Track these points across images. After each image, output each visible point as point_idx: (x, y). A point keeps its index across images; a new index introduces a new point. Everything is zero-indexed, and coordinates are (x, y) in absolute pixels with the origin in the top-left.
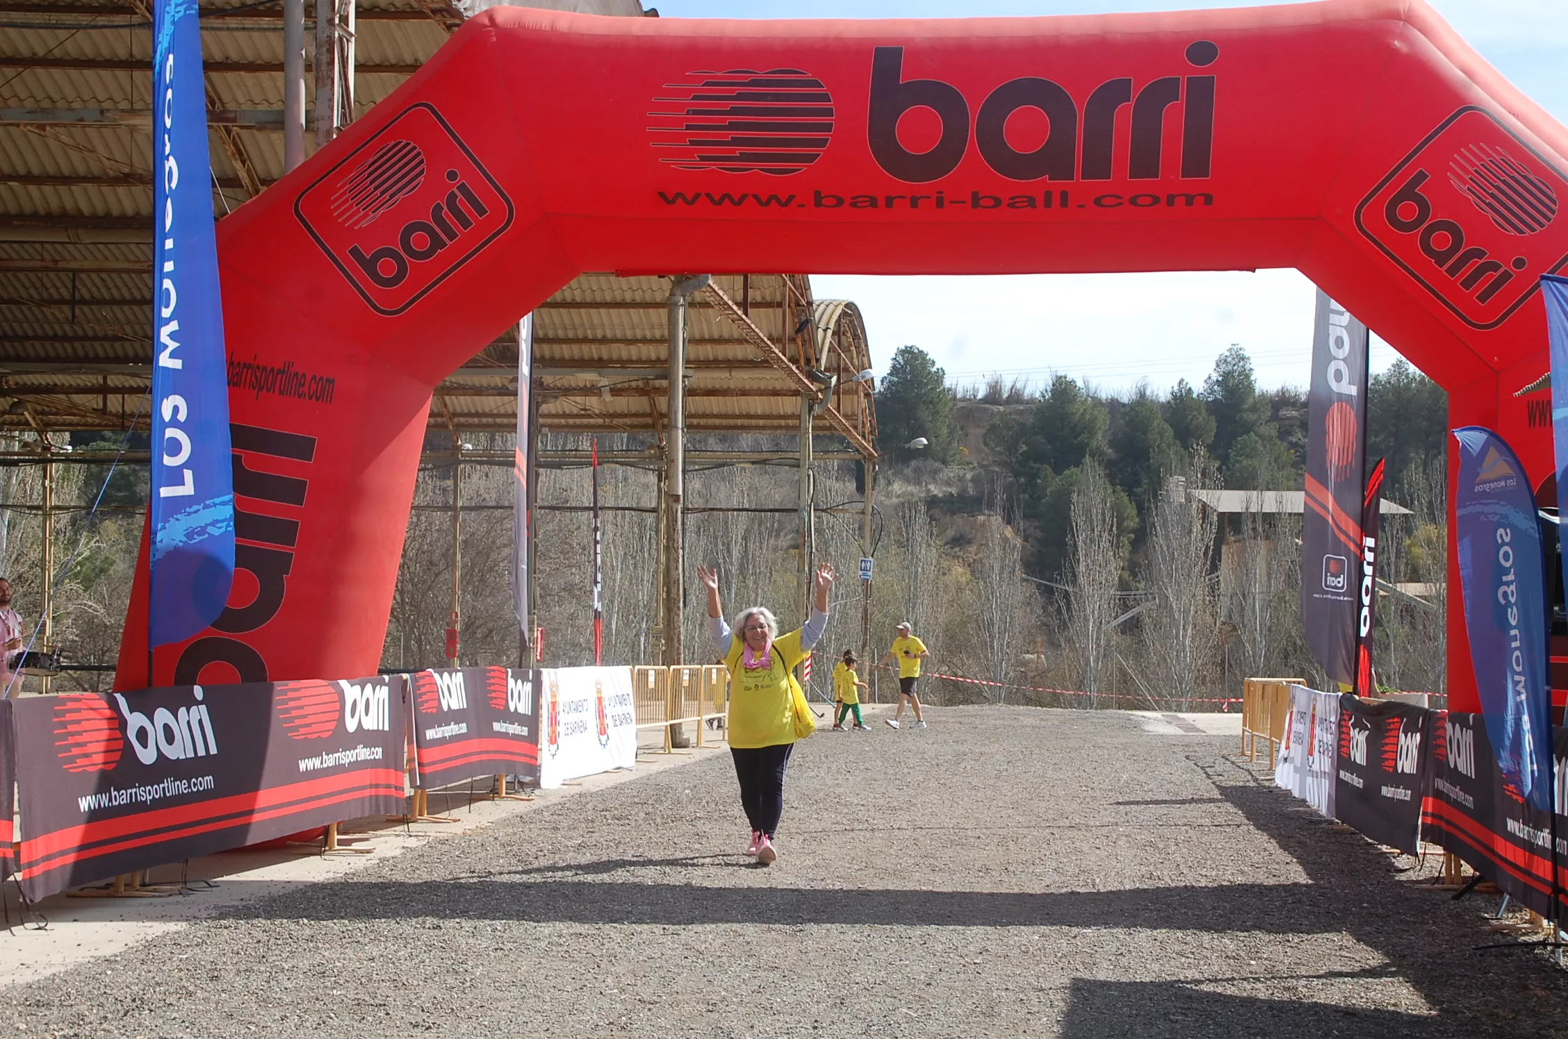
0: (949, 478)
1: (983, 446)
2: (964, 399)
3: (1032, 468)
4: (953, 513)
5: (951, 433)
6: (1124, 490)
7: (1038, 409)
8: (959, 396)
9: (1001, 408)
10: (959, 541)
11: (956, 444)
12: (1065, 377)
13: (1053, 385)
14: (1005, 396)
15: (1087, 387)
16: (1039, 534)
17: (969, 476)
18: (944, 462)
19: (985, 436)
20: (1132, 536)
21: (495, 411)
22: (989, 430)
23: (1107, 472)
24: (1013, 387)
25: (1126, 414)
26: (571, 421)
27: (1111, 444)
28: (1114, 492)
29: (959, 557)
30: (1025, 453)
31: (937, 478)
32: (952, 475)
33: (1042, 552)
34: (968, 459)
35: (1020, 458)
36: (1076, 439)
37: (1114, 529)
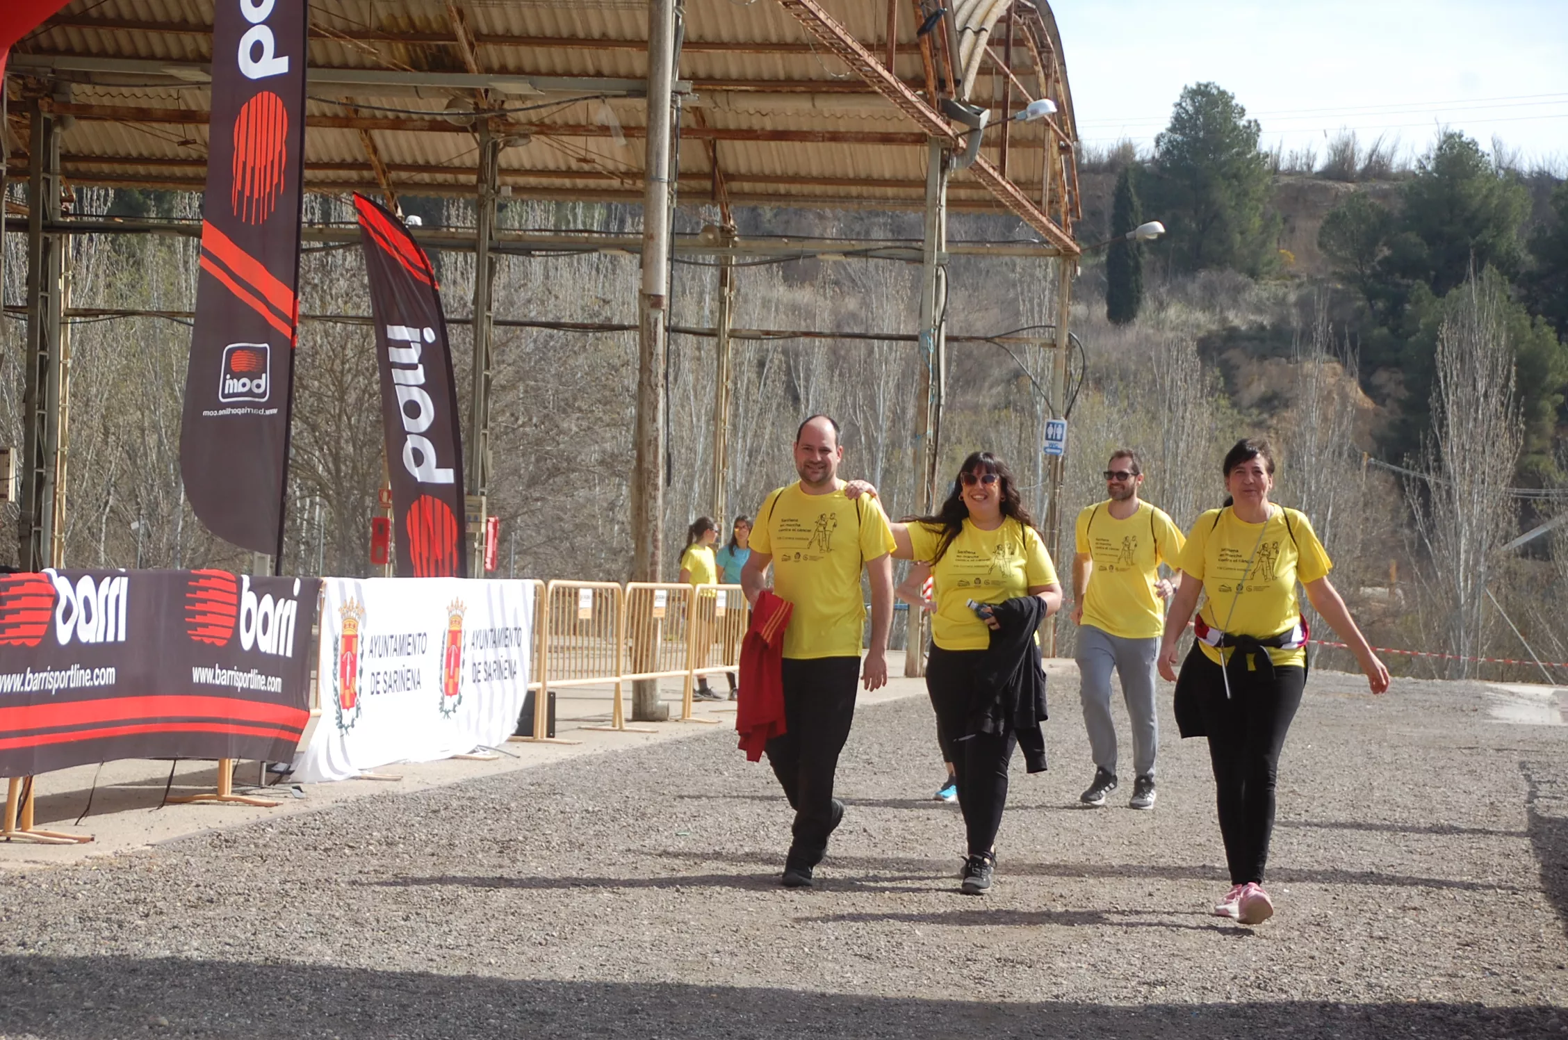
0: (1260, 300)
1: (1316, 247)
2: (1291, 172)
3: (1397, 285)
4: (1263, 357)
5: (1266, 228)
6: (1549, 324)
7: (1411, 188)
8: (1283, 166)
9: (1352, 187)
10: (1271, 402)
11: (1275, 245)
12: (1460, 136)
13: (1440, 148)
14: (1360, 166)
15: (1498, 153)
16: (1403, 393)
17: (1292, 298)
18: (1253, 274)
19: (1323, 232)
20: (1561, 398)
21: (457, 163)
22: (1327, 222)
23: (1524, 292)
24: (1373, 151)
25: (1558, 197)
26: (580, 183)
27: (1532, 247)
28: (1533, 325)
29: (1269, 428)
30: (1386, 261)
31: (1240, 299)
32: (1265, 295)
33: (1404, 421)
34: (1292, 269)
35: (1378, 268)
36: (1473, 238)
37: (1512, 383)
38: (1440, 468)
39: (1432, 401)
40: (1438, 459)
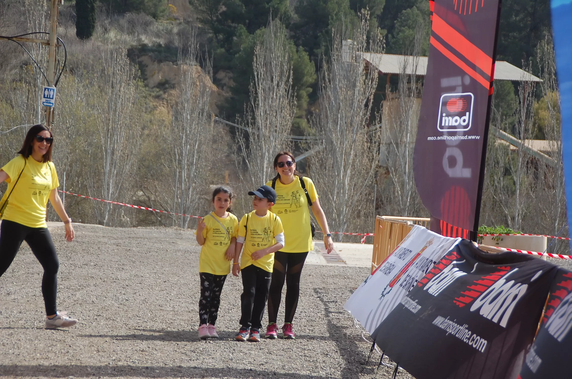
0: (159, 31)
1: (187, 3)
3: (230, 27)
4: (160, 61)
6: (305, 51)
10: (164, 85)
11: (166, 1)
16: (232, 84)
17: (175, 30)
18: (155, 16)
20: (311, 90)
23: (292, 34)
27: (297, 10)
28: (297, 51)
29: (163, 99)
30: (224, 13)
31: (148, 29)
32: (161, 28)
33: (232, 98)
34: (176, 15)
35: (220, 17)
36: (268, 3)
37: (291, 80)
38: (255, 123)
39: (251, 88)
40: (254, 118)
